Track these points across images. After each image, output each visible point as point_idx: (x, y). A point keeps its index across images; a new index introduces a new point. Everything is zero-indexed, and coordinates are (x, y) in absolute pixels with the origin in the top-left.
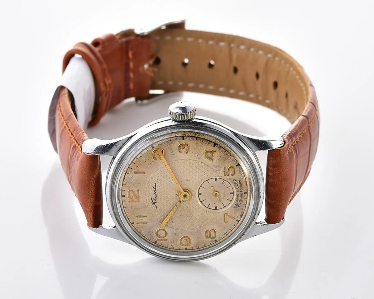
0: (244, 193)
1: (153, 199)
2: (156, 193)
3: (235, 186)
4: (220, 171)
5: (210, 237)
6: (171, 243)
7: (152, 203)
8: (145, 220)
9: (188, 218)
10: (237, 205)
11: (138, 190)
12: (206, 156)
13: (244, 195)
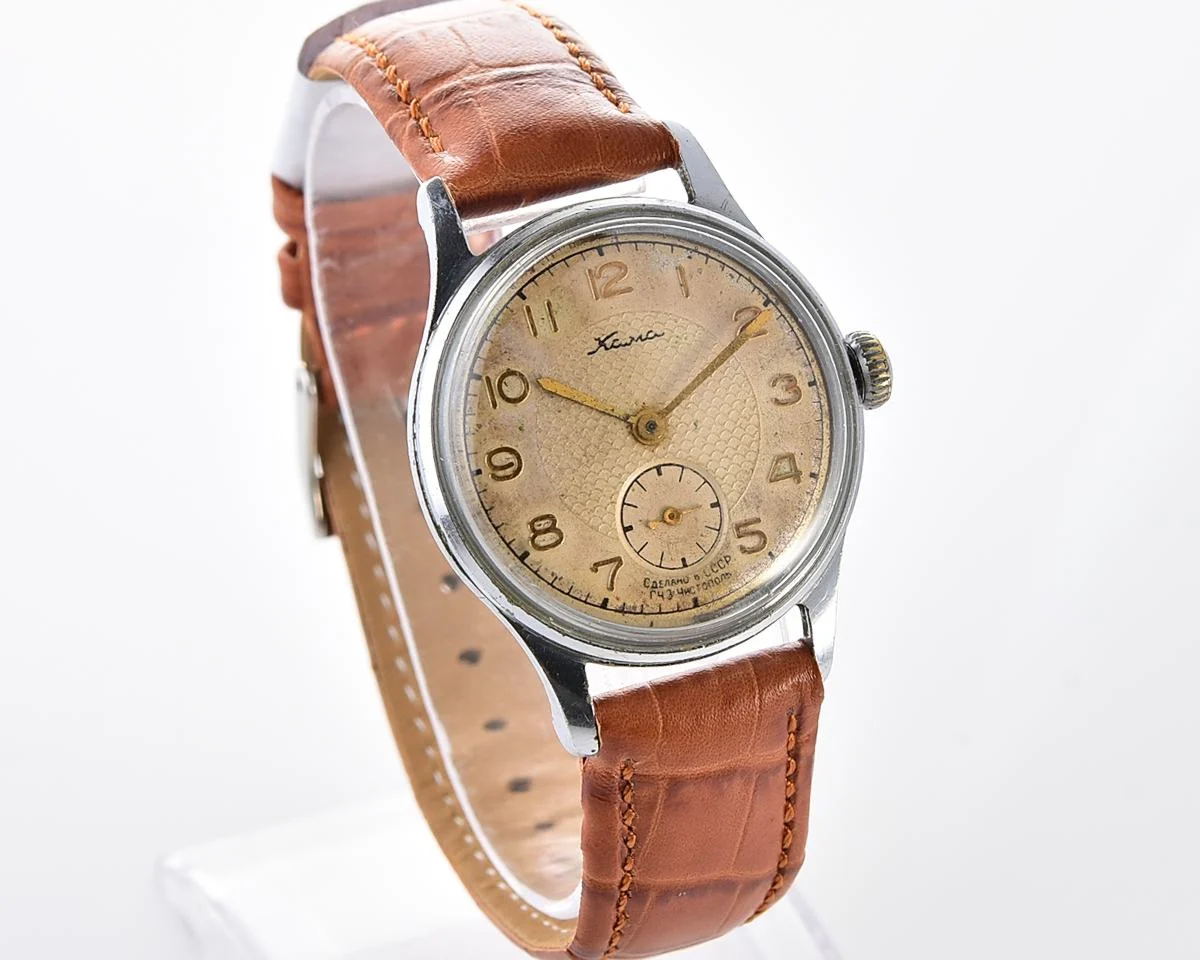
0: (694, 596)
1: (615, 337)
2: (634, 342)
3: (713, 565)
4: (746, 510)
5: (536, 533)
6: (487, 421)
7: (602, 339)
8: (544, 327)
9: (579, 454)
10: (656, 587)
11: (630, 290)
12: (780, 458)
13: (689, 599)
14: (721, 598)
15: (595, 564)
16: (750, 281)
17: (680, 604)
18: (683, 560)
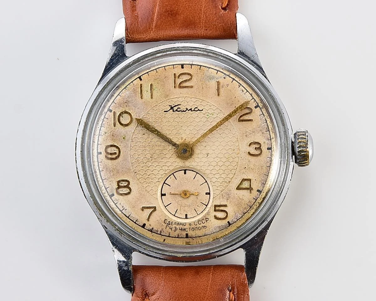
0: (187, 233)
1: (179, 106)
2: (187, 111)
3: (199, 221)
4: (221, 199)
5: (119, 187)
6: (110, 131)
7: (173, 106)
8: (147, 95)
9: (148, 156)
10: (170, 224)
11: (192, 87)
12: (244, 180)
13: (184, 234)
14: (200, 237)
15: (143, 207)
16: (251, 95)
17: (179, 235)
18: (186, 215)
